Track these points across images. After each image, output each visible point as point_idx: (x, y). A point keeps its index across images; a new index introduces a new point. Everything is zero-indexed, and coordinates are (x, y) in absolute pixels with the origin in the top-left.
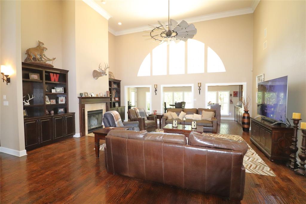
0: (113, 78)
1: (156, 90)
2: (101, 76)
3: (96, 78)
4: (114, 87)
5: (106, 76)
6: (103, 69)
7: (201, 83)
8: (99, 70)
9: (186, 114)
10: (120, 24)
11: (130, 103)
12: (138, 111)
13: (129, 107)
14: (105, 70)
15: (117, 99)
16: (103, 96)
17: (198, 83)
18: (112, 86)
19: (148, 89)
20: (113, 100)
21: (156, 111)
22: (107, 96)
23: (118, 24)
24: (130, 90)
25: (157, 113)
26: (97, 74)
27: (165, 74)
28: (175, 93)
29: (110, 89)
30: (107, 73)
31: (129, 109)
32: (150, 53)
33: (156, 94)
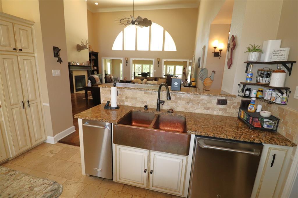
0: (92, 50)
1: (127, 62)
2: (83, 49)
3: (79, 51)
4: (93, 58)
5: (87, 49)
6: (85, 44)
7: (159, 59)
8: (81, 44)
9: (148, 81)
10: (96, 4)
11: (107, 72)
12: (112, 77)
13: (106, 75)
14: (87, 45)
15: (95, 68)
16: (85, 65)
17: (158, 59)
18: (91, 57)
19: (120, 61)
20: (92, 68)
21: (126, 78)
22: (88, 65)
23: (95, 4)
24: (107, 61)
25: (127, 79)
26: (80, 48)
27: (134, 49)
28: (144, 66)
29: (90, 60)
30: (88, 47)
31: (106, 76)
32: (122, 32)
33: (127, 65)
